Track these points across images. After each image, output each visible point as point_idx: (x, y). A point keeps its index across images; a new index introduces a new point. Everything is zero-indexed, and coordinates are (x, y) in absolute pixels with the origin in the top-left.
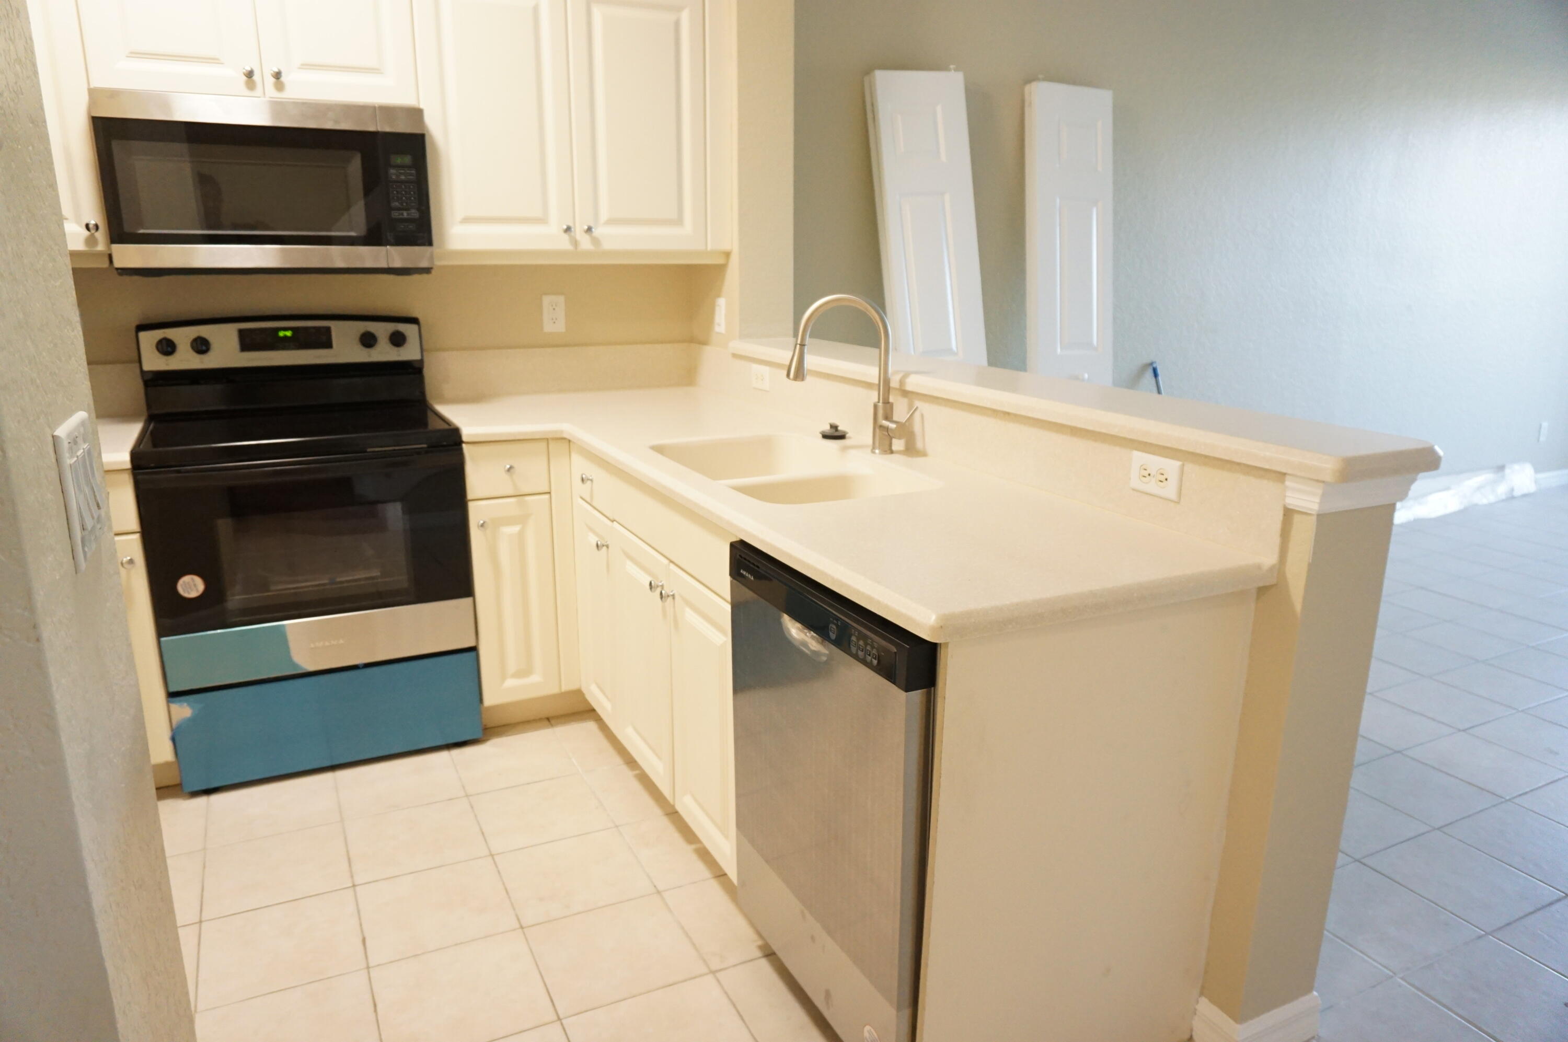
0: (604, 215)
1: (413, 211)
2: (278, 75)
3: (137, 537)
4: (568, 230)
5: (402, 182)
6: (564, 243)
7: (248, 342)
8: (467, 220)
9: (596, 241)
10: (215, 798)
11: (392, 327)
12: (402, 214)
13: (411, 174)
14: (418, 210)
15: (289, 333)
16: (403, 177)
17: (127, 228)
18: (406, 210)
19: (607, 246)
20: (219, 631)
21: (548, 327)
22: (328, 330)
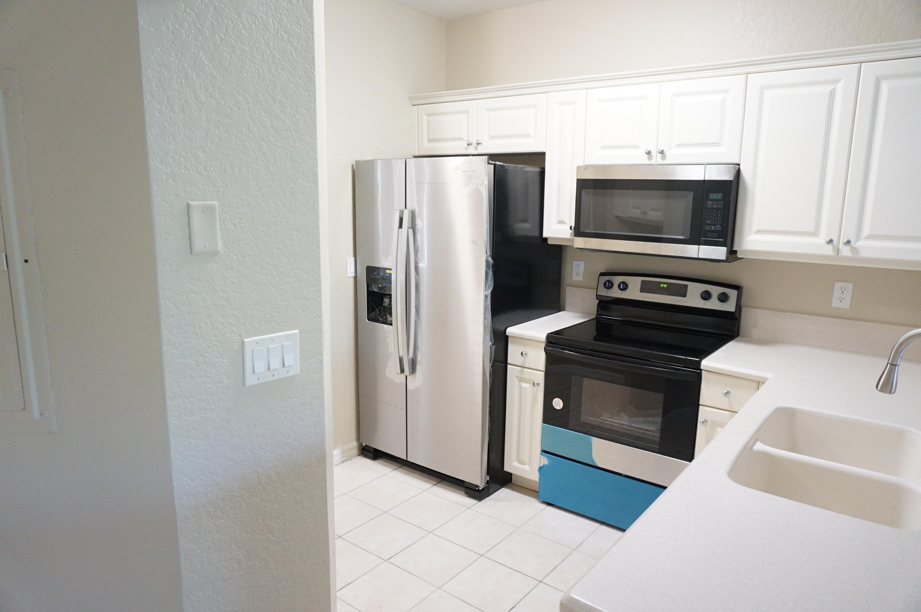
0: (866, 231)
1: (718, 226)
2: (662, 152)
3: (543, 373)
4: (831, 241)
5: (714, 209)
6: (829, 250)
7: (645, 288)
8: (759, 232)
9: (855, 250)
10: (550, 508)
11: (721, 290)
12: (712, 227)
13: (720, 205)
14: (721, 225)
15: (665, 286)
16: (715, 206)
17: (582, 230)
18: (713, 225)
19: (864, 254)
20: (563, 429)
21: (836, 303)
22: (686, 286)
